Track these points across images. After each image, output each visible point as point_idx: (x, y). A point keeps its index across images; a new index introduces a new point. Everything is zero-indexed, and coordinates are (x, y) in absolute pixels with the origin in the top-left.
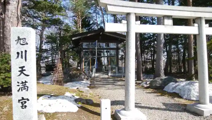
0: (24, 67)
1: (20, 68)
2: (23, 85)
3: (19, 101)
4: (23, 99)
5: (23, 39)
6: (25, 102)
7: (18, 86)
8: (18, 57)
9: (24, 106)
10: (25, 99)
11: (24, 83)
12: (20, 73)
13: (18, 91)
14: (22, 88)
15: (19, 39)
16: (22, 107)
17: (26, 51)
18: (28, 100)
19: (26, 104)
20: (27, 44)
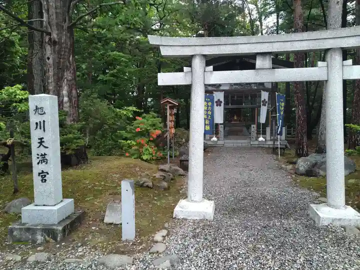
0: (43, 138)
1: (39, 139)
2: (42, 158)
3: (39, 174)
4: (43, 172)
5: (40, 108)
6: (45, 176)
7: (38, 158)
8: (37, 128)
9: (44, 180)
10: (45, 173)
11: (44, 155)
12: (39, 144)
13: (38, 163)
14: (41, 160)
15: (37, 108)
16: (42, 180)
17: (44, 121)
18: (48, 173)
19: (45, 178)
20: (45, 113)
